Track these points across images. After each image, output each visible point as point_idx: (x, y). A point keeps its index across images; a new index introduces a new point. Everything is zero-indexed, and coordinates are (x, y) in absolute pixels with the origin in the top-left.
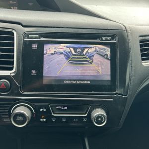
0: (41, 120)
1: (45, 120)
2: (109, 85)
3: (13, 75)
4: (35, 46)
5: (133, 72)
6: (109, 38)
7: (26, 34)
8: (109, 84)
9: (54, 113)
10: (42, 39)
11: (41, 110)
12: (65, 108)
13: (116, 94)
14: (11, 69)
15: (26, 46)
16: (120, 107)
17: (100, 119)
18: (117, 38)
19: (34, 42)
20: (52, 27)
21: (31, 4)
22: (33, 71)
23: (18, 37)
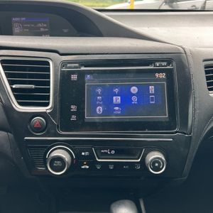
0: (83, 167)
1: (87, 167)
2: (166, 122)
3: (48, 111)
4: (74, 77)
5: (197, 105)
6: (165, 64)
7: (64, 64)
8: (168, 120)
9: (99, 158)
10: (83, 68)
11: (83, 154)
12: (113, 152)
13: (176, 132)
14: (47, 104)
15: (65, 78)
16: (182, 149)
17: (157, 165)
18: (174, 63)
19: (73, 73)
20: (94, 54)
21: (66, 31)
22: (72, 107)
23: (55, 67)
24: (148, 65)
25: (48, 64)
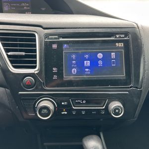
0: (63, 113)
1: (66, 113)
2: (124, 80)
3: (36, 72)
4: (55, 46)
5: (146, 67)
6: (123, 36)
8: (125, 78)
9: (74, 107)
10: (61, 39)
11: (63, 103)
12: (84, 102)
13: (131, 87)
14: (35, 67)
15: (47, 46)
16: (135, 99)
17: (117, 111)
18: (130, 36)
19: (54, 43)
20: (69, 28)
22: (54, 69)
23: (40, 38)
24: (110, 37)
25: (35, 36)
